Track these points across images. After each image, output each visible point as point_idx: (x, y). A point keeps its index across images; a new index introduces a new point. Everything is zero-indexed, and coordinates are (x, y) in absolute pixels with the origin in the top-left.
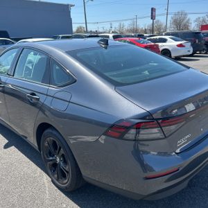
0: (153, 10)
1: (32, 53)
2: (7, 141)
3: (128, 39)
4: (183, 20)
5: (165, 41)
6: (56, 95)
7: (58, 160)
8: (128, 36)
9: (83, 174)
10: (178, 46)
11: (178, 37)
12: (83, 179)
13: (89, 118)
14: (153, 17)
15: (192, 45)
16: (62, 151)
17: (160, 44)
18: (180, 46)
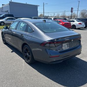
0: (72, 9)
1: (22, 23)
2: (12, 51)
3: (59, 20)
4: (85, 13)
5: (74, 21)
6: (28, 35)
7: (27, 54)
8: (60, 19)
9: (34, 57)
10: (79, 24)
11: (80, 20)
12: (34, 59)
13: (35, 41)
14: (72, 12)
15: (85, 24)
16: (29, 51)
17: (71, 23)
18: (80, 24)
